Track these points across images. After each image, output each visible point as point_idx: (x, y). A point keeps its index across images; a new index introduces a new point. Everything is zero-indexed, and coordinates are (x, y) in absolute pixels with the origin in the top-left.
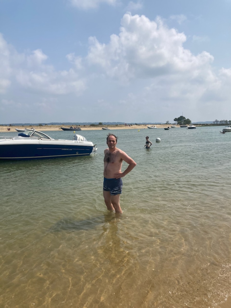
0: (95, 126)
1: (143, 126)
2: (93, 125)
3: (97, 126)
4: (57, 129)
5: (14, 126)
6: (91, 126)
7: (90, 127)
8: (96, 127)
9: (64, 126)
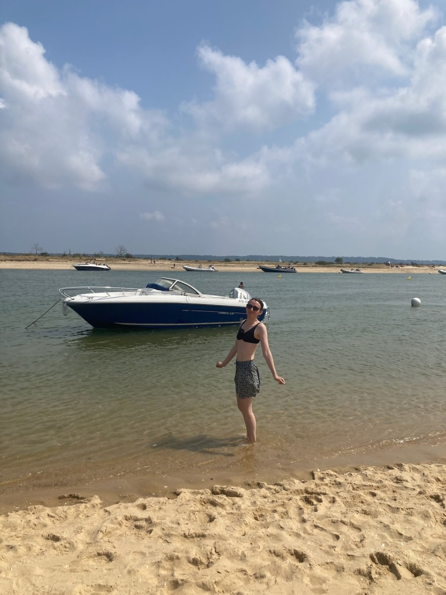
0: (326, 265)
1: (427, 268)
2: (322, 263)
3: (329, 265)
4: (254, 269)
5: (181, 261)
6: (318, 265)
7: (315, 266)
8: (328, 267)
9: (267, 264)
